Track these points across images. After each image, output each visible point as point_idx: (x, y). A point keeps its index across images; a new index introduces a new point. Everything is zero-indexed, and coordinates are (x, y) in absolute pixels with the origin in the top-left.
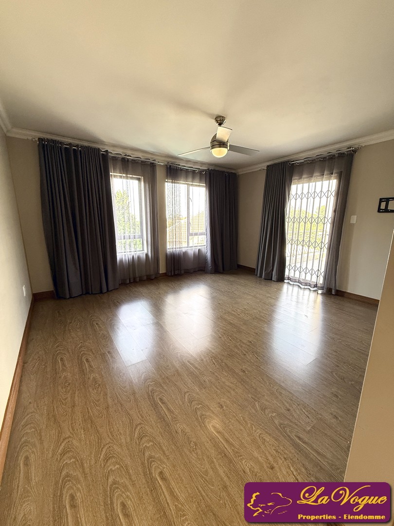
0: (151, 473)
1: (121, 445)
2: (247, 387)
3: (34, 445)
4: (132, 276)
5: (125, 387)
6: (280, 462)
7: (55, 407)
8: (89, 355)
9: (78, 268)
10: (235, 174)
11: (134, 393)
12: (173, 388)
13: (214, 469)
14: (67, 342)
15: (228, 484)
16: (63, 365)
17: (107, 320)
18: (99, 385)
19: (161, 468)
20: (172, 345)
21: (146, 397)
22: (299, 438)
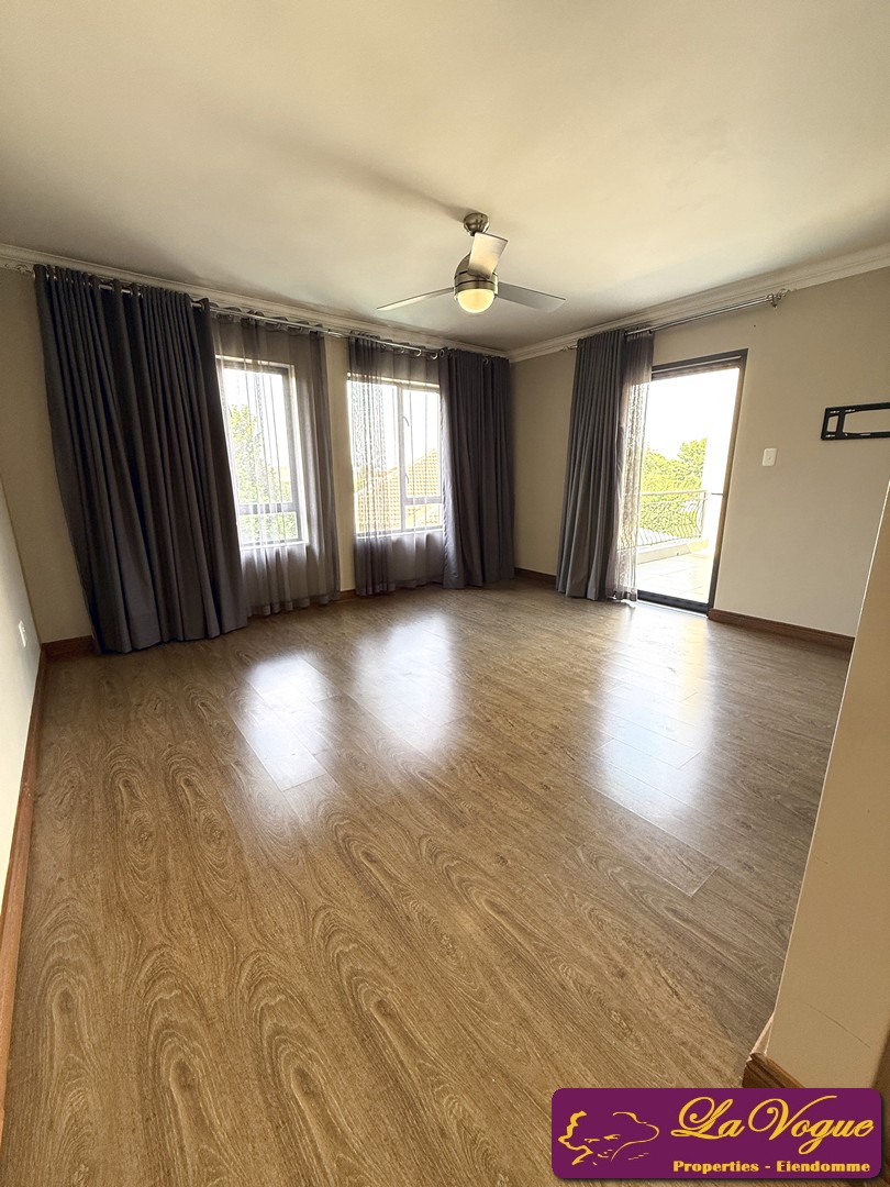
0: (358, 1006)
1: (284, 955)
2: (555, 818)
3: (80, 969)
4: (276, 600)
5: (283, 833)
6: (638, 962)
7: (122, 886)
8: (191, 770)
9: (150, 582)
10: (505, 361)
11: (304, 845)
12: (393, 830)
13: (497, 985)
14: (137, 747)
15: (529, 1013)
16: (132, 795)
17: (226, 695)
18: (222, 833)
19: (380, 993)
20: (381, 742)
21: (333, 850)
22: (675, 912)
